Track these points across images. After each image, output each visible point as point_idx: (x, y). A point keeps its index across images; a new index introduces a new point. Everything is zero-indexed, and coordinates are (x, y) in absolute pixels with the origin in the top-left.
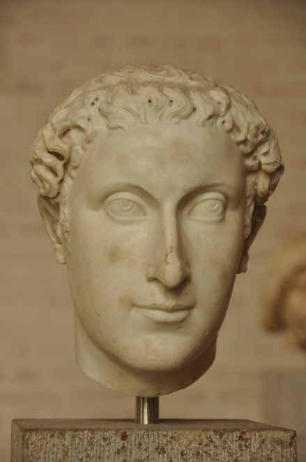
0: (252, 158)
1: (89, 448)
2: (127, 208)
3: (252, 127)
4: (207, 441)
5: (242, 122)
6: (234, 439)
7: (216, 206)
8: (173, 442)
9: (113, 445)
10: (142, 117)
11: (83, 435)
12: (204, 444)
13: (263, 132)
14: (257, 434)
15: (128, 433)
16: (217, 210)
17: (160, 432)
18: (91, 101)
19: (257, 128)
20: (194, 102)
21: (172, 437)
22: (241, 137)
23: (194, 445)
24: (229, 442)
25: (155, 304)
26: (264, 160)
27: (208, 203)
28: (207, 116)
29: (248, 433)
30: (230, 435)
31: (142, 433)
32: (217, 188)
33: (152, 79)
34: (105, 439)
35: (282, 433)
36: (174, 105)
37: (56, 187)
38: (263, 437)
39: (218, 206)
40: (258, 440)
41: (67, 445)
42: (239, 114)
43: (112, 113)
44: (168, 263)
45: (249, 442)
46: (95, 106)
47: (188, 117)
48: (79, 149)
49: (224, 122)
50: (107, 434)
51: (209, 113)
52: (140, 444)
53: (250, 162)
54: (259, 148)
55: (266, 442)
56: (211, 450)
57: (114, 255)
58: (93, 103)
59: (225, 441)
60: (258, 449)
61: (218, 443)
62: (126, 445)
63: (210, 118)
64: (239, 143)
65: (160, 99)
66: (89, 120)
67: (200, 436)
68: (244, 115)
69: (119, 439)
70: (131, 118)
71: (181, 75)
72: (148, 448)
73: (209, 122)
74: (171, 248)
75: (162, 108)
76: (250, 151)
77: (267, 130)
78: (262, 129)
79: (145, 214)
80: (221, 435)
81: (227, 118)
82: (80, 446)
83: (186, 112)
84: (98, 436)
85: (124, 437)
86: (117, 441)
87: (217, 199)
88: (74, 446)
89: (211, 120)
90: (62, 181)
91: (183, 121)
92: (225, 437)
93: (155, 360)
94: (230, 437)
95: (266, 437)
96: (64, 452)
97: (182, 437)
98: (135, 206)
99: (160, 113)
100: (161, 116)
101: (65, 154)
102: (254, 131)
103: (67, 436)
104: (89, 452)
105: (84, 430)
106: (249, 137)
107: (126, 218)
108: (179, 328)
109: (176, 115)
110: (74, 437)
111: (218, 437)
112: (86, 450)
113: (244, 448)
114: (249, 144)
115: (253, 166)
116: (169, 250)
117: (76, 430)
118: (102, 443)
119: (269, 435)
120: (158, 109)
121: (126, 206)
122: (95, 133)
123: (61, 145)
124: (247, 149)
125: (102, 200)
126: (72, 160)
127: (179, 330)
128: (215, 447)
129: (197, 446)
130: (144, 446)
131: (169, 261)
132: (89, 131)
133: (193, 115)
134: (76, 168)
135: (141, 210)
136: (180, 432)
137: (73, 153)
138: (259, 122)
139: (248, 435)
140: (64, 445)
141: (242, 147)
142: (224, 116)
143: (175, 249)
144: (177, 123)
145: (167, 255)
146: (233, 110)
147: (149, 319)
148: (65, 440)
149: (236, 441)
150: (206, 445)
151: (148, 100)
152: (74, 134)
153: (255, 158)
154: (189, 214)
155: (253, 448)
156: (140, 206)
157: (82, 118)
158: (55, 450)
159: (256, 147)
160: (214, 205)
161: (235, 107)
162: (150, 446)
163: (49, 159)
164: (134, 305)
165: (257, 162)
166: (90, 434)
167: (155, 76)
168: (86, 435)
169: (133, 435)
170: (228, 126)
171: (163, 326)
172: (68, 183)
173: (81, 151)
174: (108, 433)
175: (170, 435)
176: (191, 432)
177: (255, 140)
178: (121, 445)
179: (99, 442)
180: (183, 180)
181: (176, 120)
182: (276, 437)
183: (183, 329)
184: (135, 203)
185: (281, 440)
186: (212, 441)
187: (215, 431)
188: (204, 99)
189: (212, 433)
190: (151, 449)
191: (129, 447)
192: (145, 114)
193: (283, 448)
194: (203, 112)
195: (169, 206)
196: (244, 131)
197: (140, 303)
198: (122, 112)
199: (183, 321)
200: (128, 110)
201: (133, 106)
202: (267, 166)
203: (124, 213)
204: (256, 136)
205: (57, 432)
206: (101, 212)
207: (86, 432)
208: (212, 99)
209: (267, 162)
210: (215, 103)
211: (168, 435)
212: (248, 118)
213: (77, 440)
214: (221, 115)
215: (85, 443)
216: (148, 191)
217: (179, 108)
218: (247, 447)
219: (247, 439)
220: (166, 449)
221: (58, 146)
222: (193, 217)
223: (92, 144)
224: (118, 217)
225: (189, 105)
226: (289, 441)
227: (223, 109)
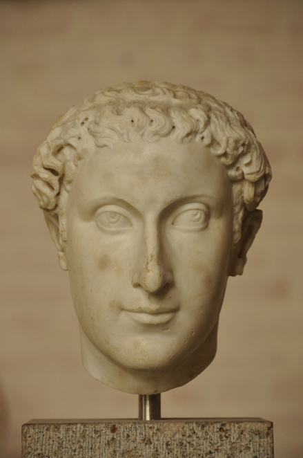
0: (235, 168)
1: (82, 440)
2: (114, 220)
3: (231, 141)
4: (190, 432)
5: (221, 137)
6: (215, 430)
7: (198, 216)
8: (159, 434)
9: (103, 437)
10: (125, 137)
11: (76, 428)
12: (187, 435)
13: (243, 145)
14: (236, 425)
15: (117, 426)
17: (146, 425)
18: (81, 121)
19: (237, 142)
20: (174, 120)
21: (158, 429)
22: (220, 151)
23: (178, 436)
24: (210, 433)
25: (140, 308)
26: (246, 170)
27: (189, 213)
28: (185, 133)
29: (228, 425)
30: (212, 427)
31: (130, 426)
32: (198, 199)
33: (137, 98)
34: (96, 432)
35: (259, 424)
36: (154, 125)
37: (53, 200)
38: (242, 428)
39: (200, 216)
40: (237, 432)
41: (61, 437)
42: (218, 129)
43: (99, 133)
44: (148, 271)
45: (229, 433)
46: (84, 126)
47: (167, 134)
48: (71, 165)
49: (203, 138)
50: (98, 427)
51: (187, 130)
52: (128, 436)
53: (232, 173)
54: (240, 159)
55: (244, 433)
56: (193, 441)
57: (104, 263)
58: (83, 123)
59: (206, 432)
60: (237, 439)
61: (200, 434)
62: (115, 437)
63: (188, 135)
64: (220, 156)
65: (141, 119)
66: (79, 138)
67: (183, 428)
68: (223, 130)
69: (109, 432)
70: (116, 137)
71: (165, 93)
72: (136, 439)
73: (187, 139)
74: (152, 256)
75: (143, 127)
76: (231, 163)
77: (247, 143)
78: (242, 142)
79: (132, 225)
80: (203, 427)
81: (206, 134)
82: (73, 438)
83: (165, 131)
84: (90, 429)
85: (114, 430)
86: (107, 433)
87: (198, 209)
88: (68, 439)
89: (190, 137)
90: (58, 194)
91: (163, 139)
92: (206, 428)
93: (143, 359)
94: (211, 429)
95: (245, 428)
96: (59, 443)
97: (167, 429)
98: (122, 217)
99: (141, 132)
100: (142, 135)
101: (59, 170)
102: (234, 145)
103: (61, 429)
104: (82, 444)
105: (77, 424)
106: (228, 150)
107: (114, 229)
108: (164, 329)
109: (156, 134)
110: (68, 430)
111: (200, 428)
112: (79, 441)
113: (224, 438)
114: (230, 156)
115: (236, 176)
116: (150, 258)
117: (70, 424)
118: (94, 435)
119: (248, 426)
120: (139, 128)
121: (113, 218)
122: (85, 151)
123: (55, 163)
124: (229, 161)
125: (92, 212)
126: (66, 176)
127: (165, 331)
128: (198, 437)
129: (181, 437)
130: (132, 438)
131: (149, 268)
132: (79, 150)
133: (172, 133)
134: (70, 182)
135: (127, 221)
136: (165, 425)
137: (67, 169)
138: (238, 135)
139: (227, 427)
140: (59, 438)
141: (223, 160)
142: (203, 132)
143: (155, 257)
144: (157, 141)
145: (148, 263)
146: (212, 126)
147: (136, 321)
148: (59, 433)
149: (217, 432)
150: (189, 436)
151: (131, 120)
152: (66, 151)
153: (238, 169)
154: (173, 224)
155: (232, 438)
156: (126, 217)
157: (73, 137)
158: (51, 442)
159: (237, 159)
160: (196, 215)
161: (215, 123)
162: (137, 438)
163: (46, 175)
164: (122, 309)
165: (240, 172)
166: (82, 427)
167: (141, 96)
168: (78, 428)
169: (122, 428)
170: (207, 141)
171: (149, 328)
172: (64, 196)
173: (73, 167)
174: (99, 427)
175: (156, 428)
176: (175, 425)
177: (236, 152)
178: (111, 437)
179: (91, 435)
180: (164, 193)
181: (156, 138)
182: (253, 428)
183: (168, 330)
184: (121, 215)
185: (259, 431)
186: (194, 432)
187: (197, 423)
188: (182, 118)
189: (194, 425)
190: (138, 440)
191: (119, 438)
192: (128, 133)
193: (260, 438)
194: (182, 129)
195: (151, 217)
196: (223, 145)
197: (127, 307)
198: (108, 131)
199: (167, 323)
200: (113, 129)
201: (117, 126)
202: (249, 176)
203: (112, 224)
204: (236, 148)
205: (52, 426)
206: (93, 223)
207: (79, 425)
208: (191, 117)
209: (249, 172)
210: (194, 121)
211: (154, 428)
212: (227, 133)
213: (71, 433)
214: (200, 131)
215: (78, 435)
216: (132, 204)
217: (158, 128)
218: (227, 437)
219: (227, 430)
220: (152, 440)
221: (52, 163)
222: (177, 227)
223: (83, 161)
224: (106, 228)
225: (168, 124)
226: (266, 432)
227: (202, 126)
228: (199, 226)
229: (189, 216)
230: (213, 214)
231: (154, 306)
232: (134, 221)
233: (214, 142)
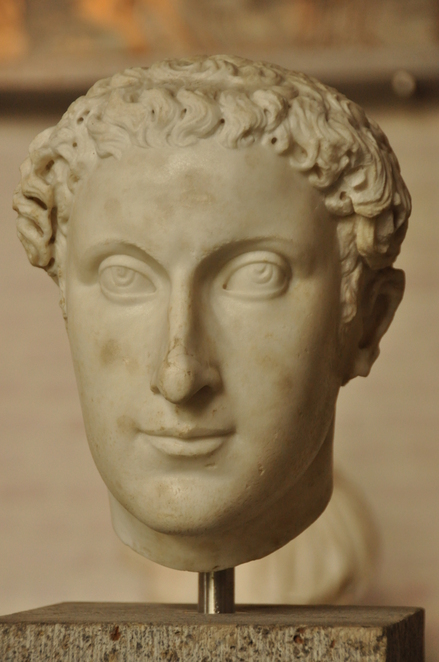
0: (337, 195)
1: (62, 652)
2: (124, 280)
3: (325, 146)
4: (243, 642)
5: (307, 140)
6: (286, 640)
7: (266, 274)
8: (191, 644)
9: (98, 647)
10: (140, 138)
11: (53, 631)
12: (239, 646)
13: (349, 153)
14: (323, 632)
15: (122, 628)
16: (267, 279)
17: (170, 628)
18: (78, 116)
19: (335, 147)
20: (222, 110)
21: (189, 636)
22: (306, 163)
23: (223, 648)
24: (278, 645)
25: (163, 428)
26: (356, 197)
27: (251, 269)
28: (241, 131)
29: (308, 631)
30: (280, 633)
31: (143, 629)
32: (265, 244)
33: (171, 77)
34: (86, 638)
35: (362, 630)
36: (188, 116)
38: (333, 637)
39: (271, 273)
40: (324, 642)
41: (28, 646)
42: (303, 126)
43: (100, 133)
44: (168, 365)
45: (310, 644)
46: (83, 124)
47: (210, 133)
48: (64, 191)
49: (274, 141)
50: (89, 631)
51: (245, 125)
52: (139, 646)
53: (333, 202)
54: (346, 179)
55: (336, 645)
56: (249, 656)
57: (109, 352)
58: (81, 120)
59: (272, 644)
60: (324, 656)
61: (260, 645)
62: (118, 647)
63: (246, 134)
64: (307, 172)
65: (166, 108)
66: (75, 145)
67: (232, 634)
68: (310, 128)
69: (107, 638)
71: (218, 67)
72: (152, 653)
73: (245, 142)
74: (176, 340)
75: (168, 122)
76: (327, 184)
77: (354, 150)
78: (345, 149)
79: (155, 289)
80: (266, 633)
81: (279, 133)
82: (48, 648)
83: (206, 127)
84: (76, 633)
85: (115, 635)
86: (104, 641)
87: (266, 262)
88: (39, 649)
89: (250, 138)
90: (52, 240)
91: (203, 141)
92: (272, 636)
93: (172, 516)
94: (279, 637)
95: (337, 636)
96: (24, 656)
97: (204, 635)
98: (137, 276)
99: (166, 130)
100: (168, 135)
102: (329, 152)
103: (28, 632)
104: (61, 658)
105: (54, 624)
106: (320, 162)
107: (125, 296)
108: (208, 465)
109: (190, 132)
110: (39, 634)
111: (260, 636)
112: (57, 654)
113: (301, 654)
114: (324, 173)
115: (340, 208)
116: (172, 344)
117: (43, 624)
118: (81, 645)
119: (342, 633)
120: (163, 123)
121: (123, 276)
122: (81, 165)
124: (324, 181)
126: (59, 209)
127: (210, 468)
128: (256, 651)
129: (228, 649)
130: (145, 650)
131: (170, 361)
132: (74, 163)
133: (219, 131)
134: (66, 220)
135: (147, 282)
136: (201, 628)
137: (59, 198)
138: (337, 137)
139: (307, 634)
140: (24, 647)
141: (313, 179)
142: (274, 129)
143: (182, 342)
144: (192, 145)
145: (169, 352)
146: (292, 121)
147: (159, 451)
148: (25, 638)
149: (289, 642)
150: (242, 649)
151: (150, 110)
152: (58, 167)
153: (342, 196)
154: (225, 287)
155: (315, 654)
156: (144, 276)
157: (64, 142)
158: (11, 655)
159: (338, 179)
160: (263, 271)
161: (297, 115)
162: (155, 650)
163: (28, 208)
164: (138, 431)
165: (347, 201)
166: (63, 630)
167: (177, 73)
168: (56, 631)
169: (129, 632)
170: (281, 146)
171: (181, 462)
172: (61, 243)
173: (67, 192)
174: (91, 629)
175: (186, 634)
176: (219, 629)
177: (334, 167)
178: (110, 647)
179: (77, 643)
180: (201, 232)
181: (191, 139)
182: (352, 637)
183: (215, 467)
184: (136, 271)
185: (361, 642)
186: (251, 642)
187: (255, 627)
188: (237, 105)
189: (251, 629)
190: (155, 654)
191: (123, 650)
192: (145, 132)
193: (363, 654)
196: (311, 152)
197: (145, 426)
198: (114, 130)
199: (212, 454)
200: (122, 127)
201: (127, 121)
202: (362, 207)
203: (121, 288)
204: (336, 159)
205: (13, 627)
206: (95, 287)
207: (57, 627)
208: (254, 104)
209: (361, 200)
210: (256, 111)
211: (183, 633)
212: (317, 132)
213: (43, 639)
214: (268, 128)
215: (56, 643)
216: (148, 252)
217: (194, 122)
218: (306, 652)
219: (306, 640)
220: (179, 655)
221: (33, 187)
222: (230, 292)
223: (80, 182)
224: (112, 294)
225: (210, 115)
226: (373, 644)
227: (271, 119)
228: (269, 290)
229: (251, 273)
230: (296, 271)
231: (186, 425)
232: (159, 282)
233: (293, 148)
